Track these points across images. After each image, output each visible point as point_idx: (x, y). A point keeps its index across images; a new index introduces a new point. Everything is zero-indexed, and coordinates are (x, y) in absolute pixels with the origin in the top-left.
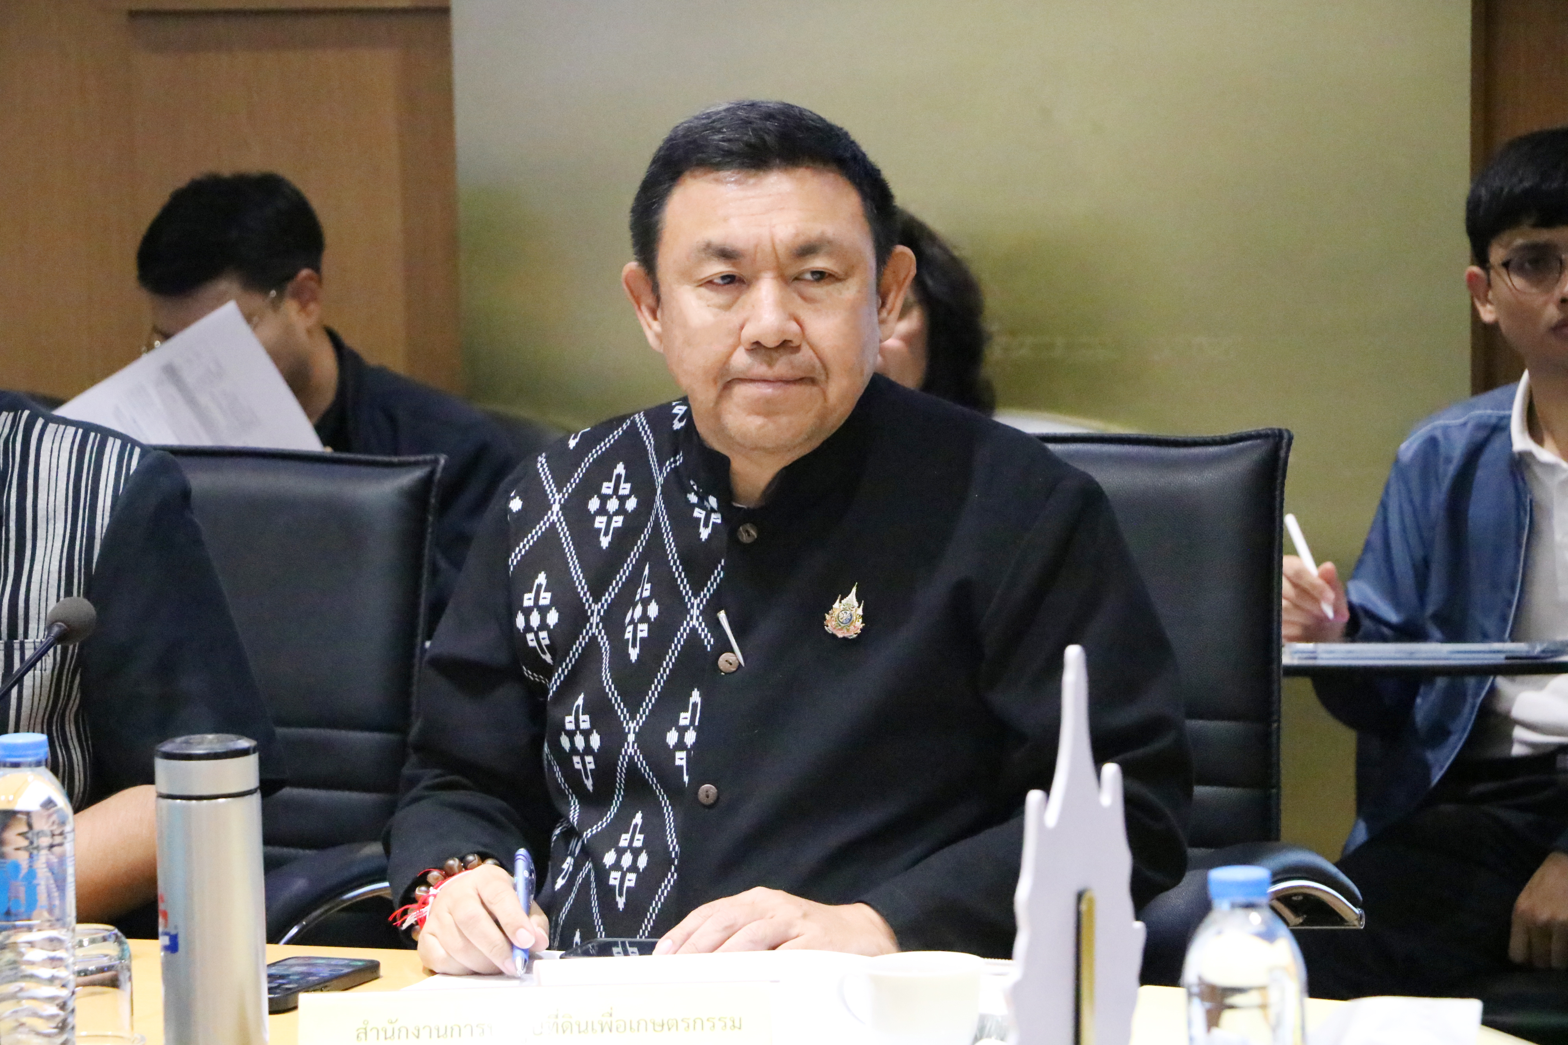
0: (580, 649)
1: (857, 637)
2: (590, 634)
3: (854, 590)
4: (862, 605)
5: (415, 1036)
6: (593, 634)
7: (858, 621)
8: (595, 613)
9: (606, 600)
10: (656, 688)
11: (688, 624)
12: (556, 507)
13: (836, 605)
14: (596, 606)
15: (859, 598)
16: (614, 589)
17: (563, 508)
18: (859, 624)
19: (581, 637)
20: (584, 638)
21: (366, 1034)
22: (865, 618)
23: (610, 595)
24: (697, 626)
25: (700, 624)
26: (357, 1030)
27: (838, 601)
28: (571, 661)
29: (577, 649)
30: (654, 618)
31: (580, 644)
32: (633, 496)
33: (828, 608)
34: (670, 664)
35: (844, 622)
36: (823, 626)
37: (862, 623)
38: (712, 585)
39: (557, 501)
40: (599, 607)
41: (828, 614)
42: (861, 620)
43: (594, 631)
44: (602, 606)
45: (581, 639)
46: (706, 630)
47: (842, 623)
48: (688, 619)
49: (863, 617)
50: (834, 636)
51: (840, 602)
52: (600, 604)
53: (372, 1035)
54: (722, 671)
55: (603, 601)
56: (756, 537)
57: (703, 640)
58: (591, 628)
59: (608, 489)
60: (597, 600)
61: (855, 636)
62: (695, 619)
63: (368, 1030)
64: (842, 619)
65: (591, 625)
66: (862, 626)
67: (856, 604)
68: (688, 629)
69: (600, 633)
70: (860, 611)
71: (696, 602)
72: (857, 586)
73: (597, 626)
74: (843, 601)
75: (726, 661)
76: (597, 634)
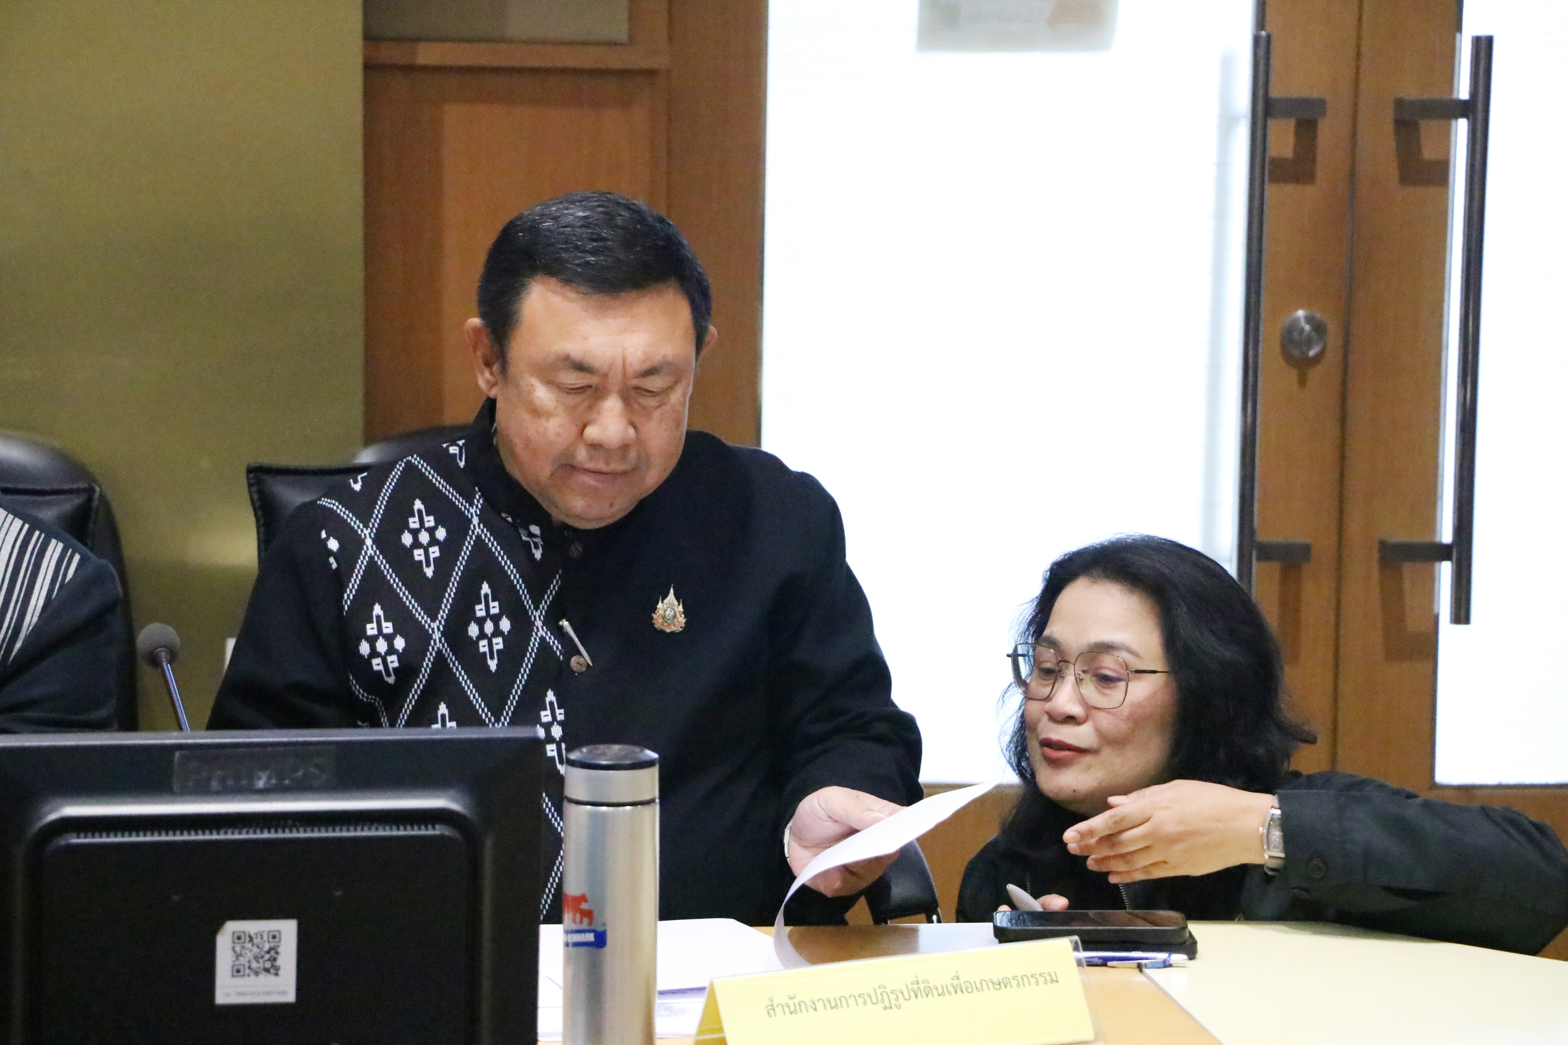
0: (430, 664)
1: (683, 630)
2: (436, 649)
3: (672, 591)
4: (681, 602)
5: (813, 1008)
6: (438, 648)
7: (681, 617)
8: (436, 630)
9: (442, 617)
10: (516, 692)
11: (537, 635)
12: (369, 542)
13: (660, 605)
14: (435, 624)
15: (677, 597)
16: (446, 606)
17: (374, 541)
18: (682, 620)
19: (428, 653)
20: (431, 654)
21: (774, 1010)
22: (686, 613)
23: (444, 612)
24: (544, 635)
25: (546, 634)
26: (766, 1007)
27: (660, 602)
28: (424, 676)
29: (427, 665)
30: (508, 632)
31: (429, 660)
32: (440, 527)
33: (654, 609)
34: (527, 670)
35: (671, 619)
36: (653, 624)
37: (684, 618)
38: (548, 597)
39: (368, 536)
40: (438, 624)
41: (654, 613)
42: (683, 616)
43: (438, 645)
44: (440, 622)
45: (429, 656)
46: (552, 637)
47: (669, 620)
48: (536, 630)
49: (684, 612)
50: (662, 632)
51: (662, 602)
52: (437, 622)
53: (779, 1010)
54: (575, 672)
55: (440, 618)
56: (582, 551)
57: (552, 647)
58: (435, 644)
59: (414, 524)
60: (433, 619)
61: (681, 629)
62: (540, 631)
63: (775, 1006)
64: (668, 616)
65: (435, 641)
66: (684, 621)
67: (676, 603)
68: (538, 638)
69: (443, 646)
70: (681, 608)
71: (537, 614)
72: (673, 587)
73: (440, 641)
74: (664, 601)
75: (577, 663)
76: (441, 648)
